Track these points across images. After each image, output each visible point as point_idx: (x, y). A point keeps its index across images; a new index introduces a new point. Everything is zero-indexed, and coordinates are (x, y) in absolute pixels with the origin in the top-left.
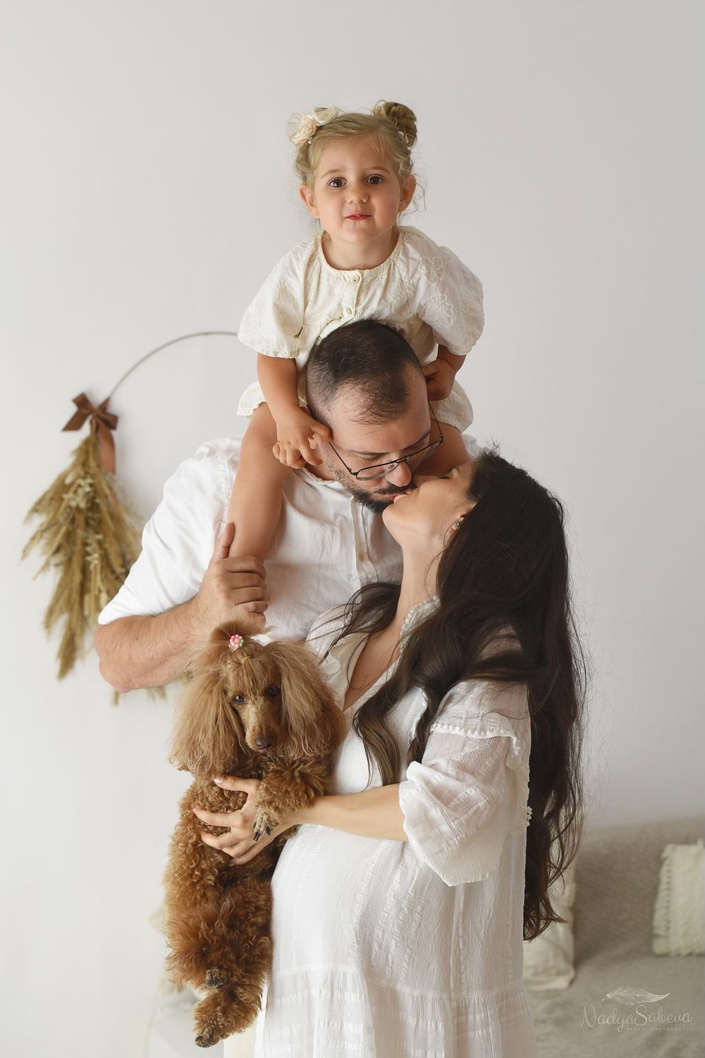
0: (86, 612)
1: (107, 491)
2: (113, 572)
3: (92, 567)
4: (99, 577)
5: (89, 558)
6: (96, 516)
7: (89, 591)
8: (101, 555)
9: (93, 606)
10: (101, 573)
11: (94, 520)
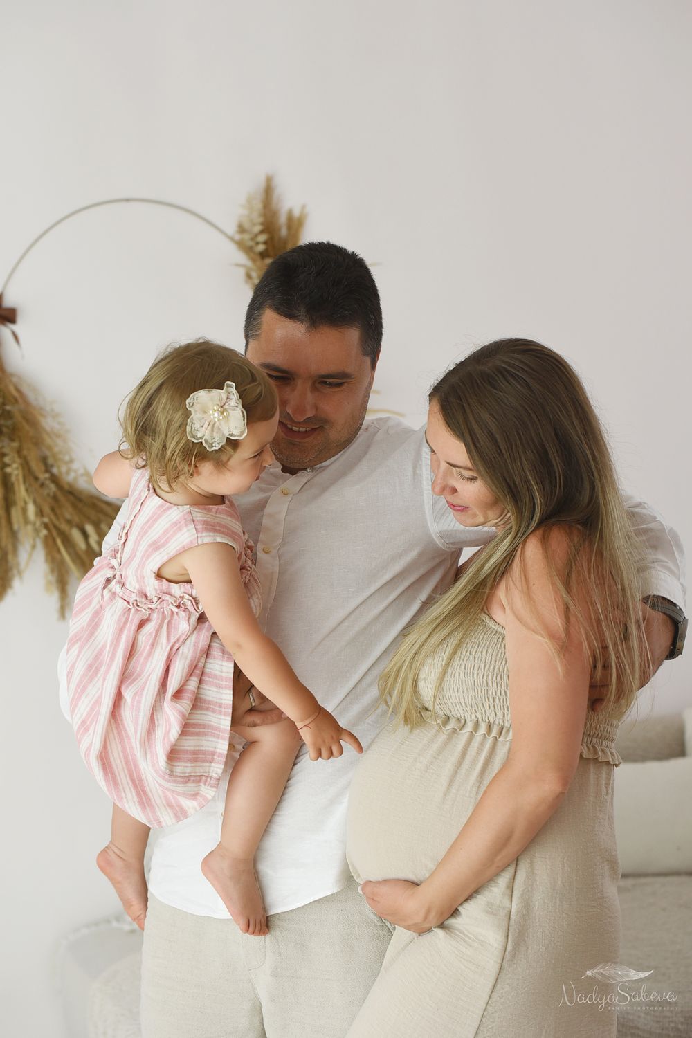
0: (15, 527)
1: (15, 393)
2: (36, 479)
3: (13, 478)
4: (22, 488)
5: (8, 470)
6: (9, 423)
7: (14, 503)
8: (22, 465)
9: (21, 520)
10: (24, 482)
11: (7, 427)
